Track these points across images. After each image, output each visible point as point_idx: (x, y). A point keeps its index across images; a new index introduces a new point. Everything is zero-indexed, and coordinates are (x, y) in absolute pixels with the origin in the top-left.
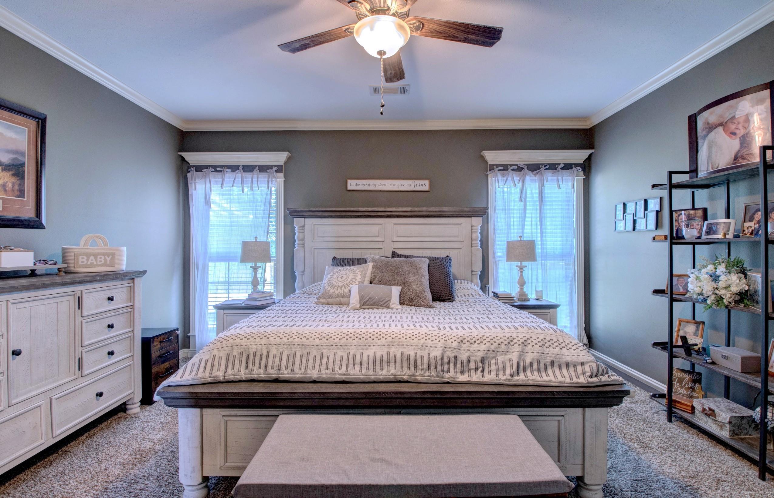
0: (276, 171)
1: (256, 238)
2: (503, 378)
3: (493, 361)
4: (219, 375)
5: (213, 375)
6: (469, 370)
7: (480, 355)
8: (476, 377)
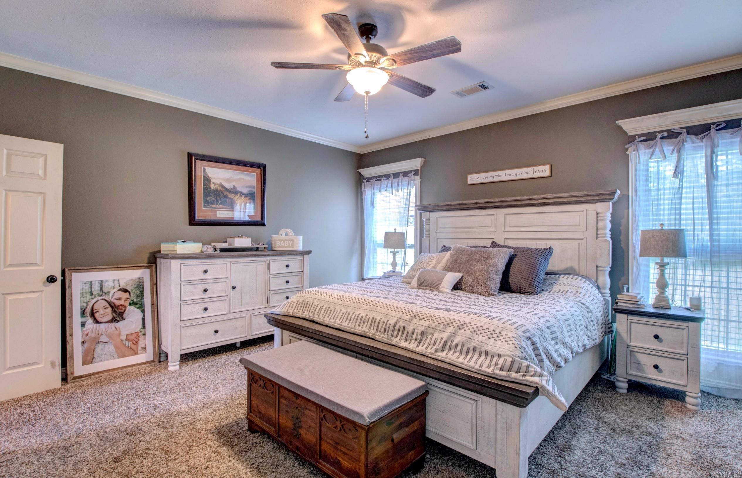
0: (414, 175)
1: (395, 229)
2: (430, 351)
3: (430, 337)
4: (291, 312)
5: (288, 311)
6: (411, 340)
7: (422, 329)
8: (412, 346)
